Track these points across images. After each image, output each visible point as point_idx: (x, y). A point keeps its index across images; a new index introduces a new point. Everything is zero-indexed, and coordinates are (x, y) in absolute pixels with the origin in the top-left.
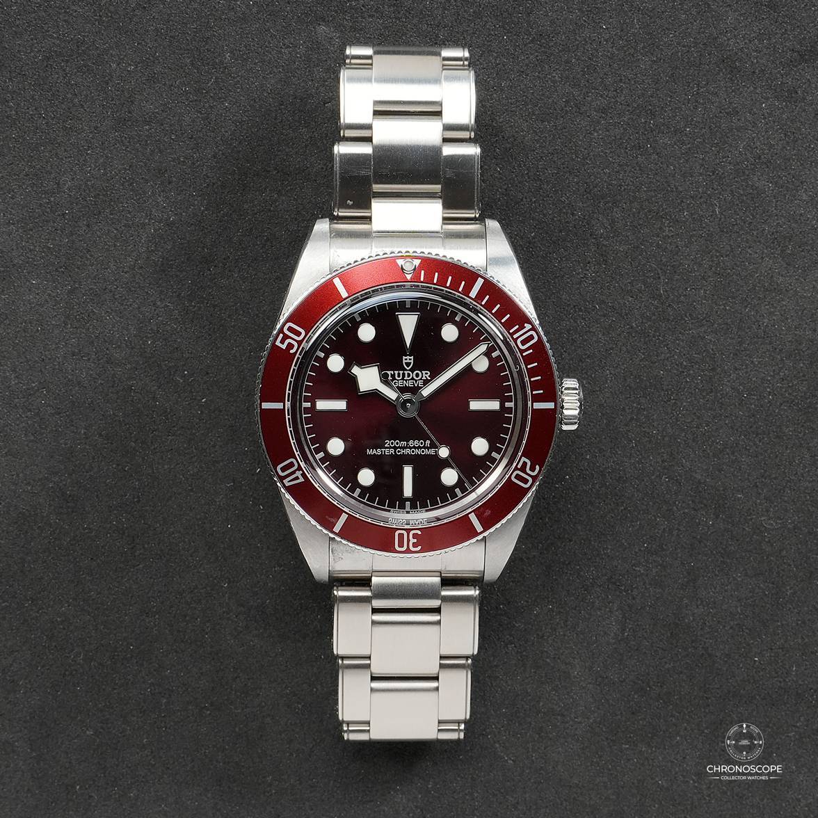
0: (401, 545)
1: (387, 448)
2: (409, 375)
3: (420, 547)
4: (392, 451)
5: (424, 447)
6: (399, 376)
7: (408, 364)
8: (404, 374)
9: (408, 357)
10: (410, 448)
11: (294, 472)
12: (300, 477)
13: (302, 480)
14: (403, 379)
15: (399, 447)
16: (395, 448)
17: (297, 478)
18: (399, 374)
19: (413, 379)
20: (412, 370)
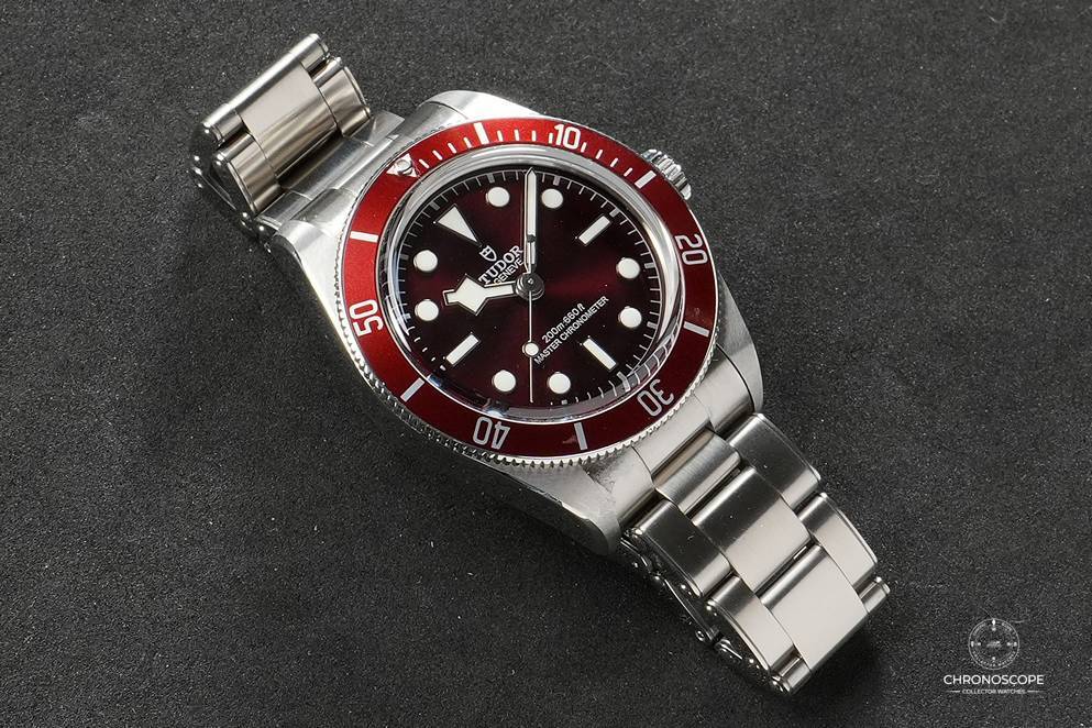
0: (654, 408)
1: (550, 343)
2: (502, 265)
3: (672, 395)
4: (557, 341)
5: (581, 313)
6: (494, 273)
7: (491, 256)
8: (496, 267)
9: (484, 250)
10: (570, 324)
11: (493, 430)
12: (503, 428)
13: (507, 430)
14: (500, 273)
15: (560, 333)
16: (557, 336)
17: (501, 432)
18: (492, 271)
19: (508, 265)
20: (500, 257)
